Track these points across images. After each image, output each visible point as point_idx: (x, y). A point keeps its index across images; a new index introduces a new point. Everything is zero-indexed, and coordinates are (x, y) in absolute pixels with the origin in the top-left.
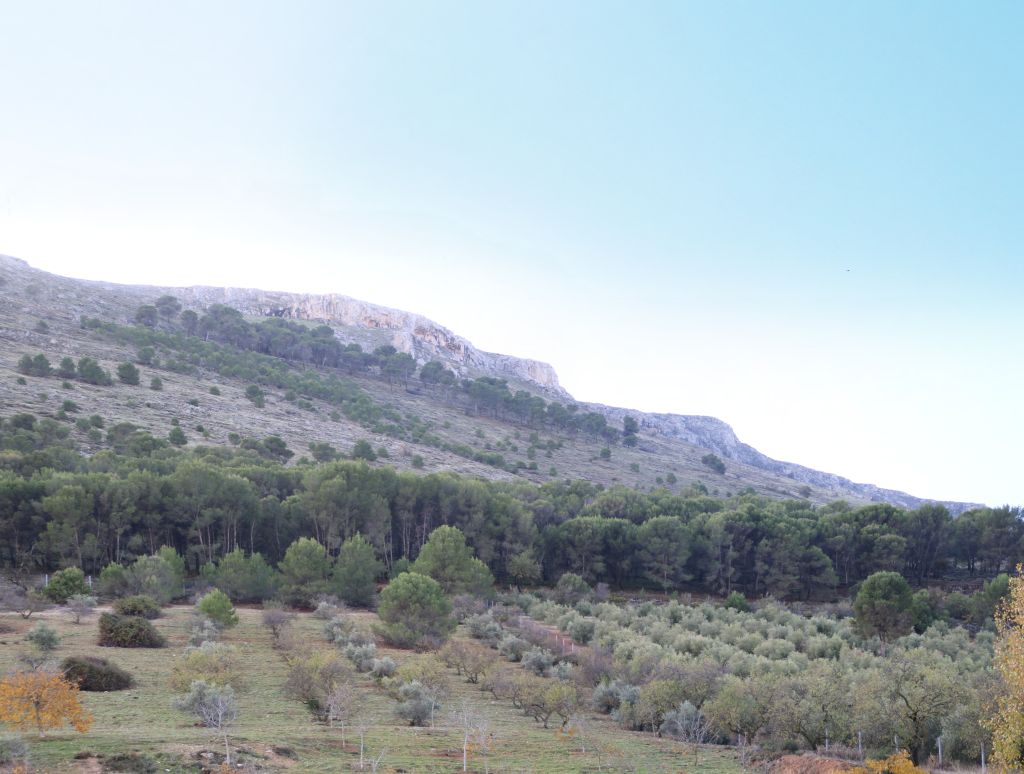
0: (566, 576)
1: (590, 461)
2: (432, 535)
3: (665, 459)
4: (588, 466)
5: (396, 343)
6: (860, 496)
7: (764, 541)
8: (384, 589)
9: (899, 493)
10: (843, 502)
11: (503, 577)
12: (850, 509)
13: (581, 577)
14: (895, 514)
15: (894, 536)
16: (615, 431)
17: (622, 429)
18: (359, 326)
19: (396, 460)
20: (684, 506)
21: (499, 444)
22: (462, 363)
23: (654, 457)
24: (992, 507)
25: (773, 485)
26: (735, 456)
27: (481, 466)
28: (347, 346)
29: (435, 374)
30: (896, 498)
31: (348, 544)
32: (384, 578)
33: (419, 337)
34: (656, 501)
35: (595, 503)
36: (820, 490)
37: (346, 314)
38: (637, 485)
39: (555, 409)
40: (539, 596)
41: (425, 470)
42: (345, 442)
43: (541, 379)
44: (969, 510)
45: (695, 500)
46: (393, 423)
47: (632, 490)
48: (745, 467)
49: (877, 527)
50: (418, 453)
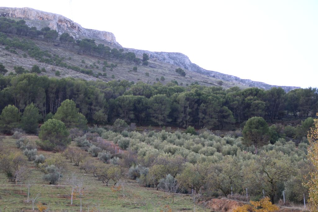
0: (118, 120)
1: (129, 72)
2: (62, 104)
3: (160, 71)
4: (128, 74)
5: (50, 26)
6: (244, 84)
7: (202, 104)
8: (42, 126)
9: (262, 83)
10: (237, 87)
11: (91, 121)
12: (240, 90)
13: (124, 120)
14: (260, 92)
15: (260, 101)
16: (139, 59)
17: (142, 58)
18: (36, 20)
19: (49, 73)
20: (168, 90)
21: (91, 66)
22: (77, 33)
23: (155, 70)
24: (304, 88)
25: (206, 81)
26: (190, 69)
27: (84, 75)
28: (31, 27)
29: (66, 38)
30: (260, 85)
31: (28, 107)
32: (42, 121)
33: (60, 23)
34: (156, 88)
35: (130, 89)
36: (227, 82)
37: (31, 15)
38: (148, 82)
39: (114, 51)
40: (106, 129)
41: (60, 77)
42: (28, 66)
43: (109, 39)
44: (293, 89)
45: (173, 87)
46: (48, 58)
47: (146, 84)
48: (194, 73)
49: (252, 97)
50: (58, 70)
